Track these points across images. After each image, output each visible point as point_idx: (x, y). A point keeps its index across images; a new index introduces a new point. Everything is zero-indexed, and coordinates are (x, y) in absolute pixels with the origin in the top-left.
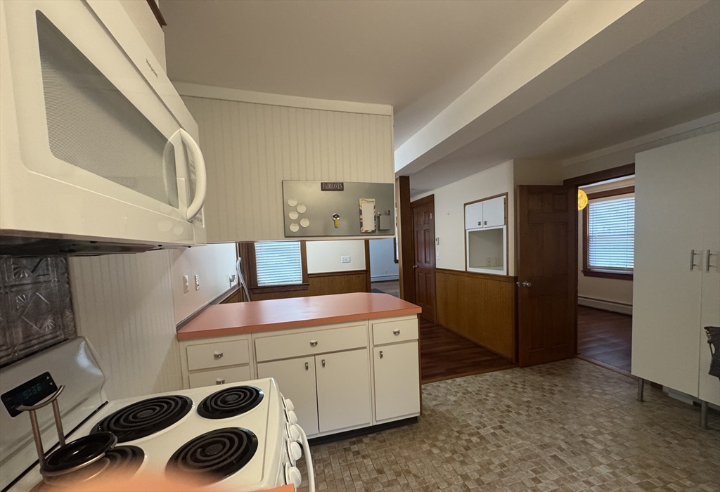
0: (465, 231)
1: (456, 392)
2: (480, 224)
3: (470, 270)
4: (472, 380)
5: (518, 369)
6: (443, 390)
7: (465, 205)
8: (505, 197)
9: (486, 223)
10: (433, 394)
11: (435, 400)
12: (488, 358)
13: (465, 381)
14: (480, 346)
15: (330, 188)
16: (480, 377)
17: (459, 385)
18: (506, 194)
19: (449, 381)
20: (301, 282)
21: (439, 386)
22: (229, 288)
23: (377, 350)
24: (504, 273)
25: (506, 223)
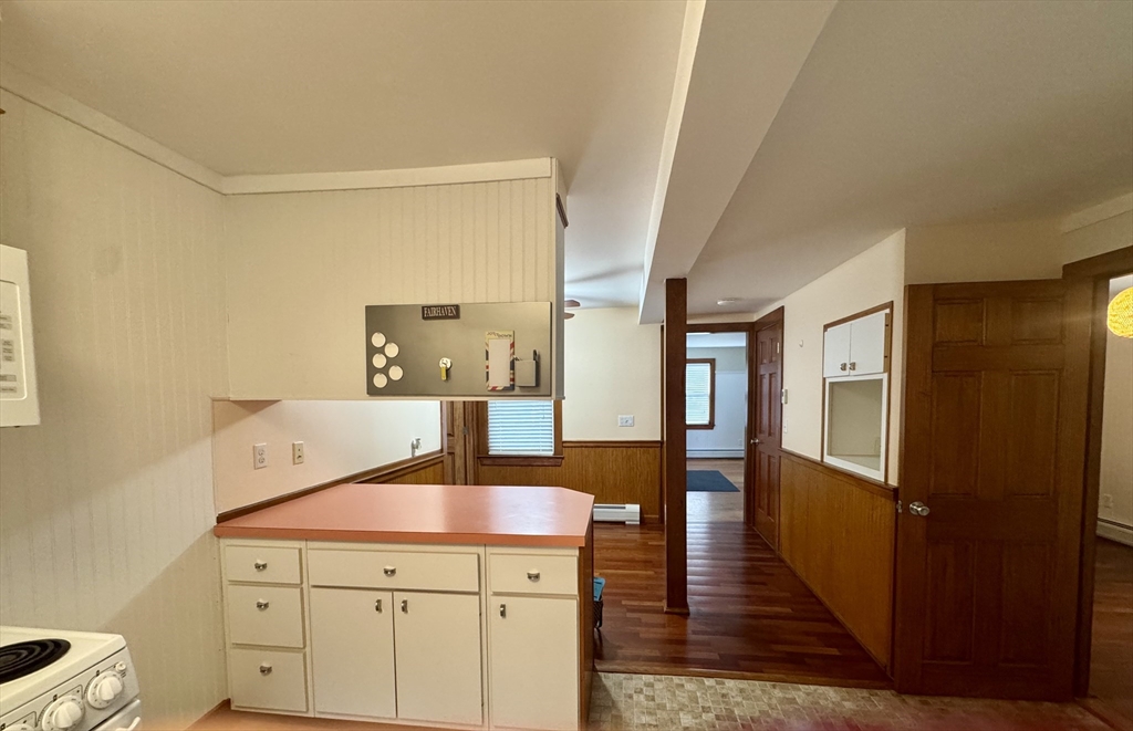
0: (824, 379)
1: (706, 710)
2: (844, 367)
3: (829, 460)
4: (759, 692)
5: (887, 693)
6: (682, 697)
7: (826, 327)
8: (888, 311)
9: (853, 366)
10: (658, 701)
11: (650, 713)
12: (834, 651)
13: (742, 691)
14: (835, 621)
15: (435, 314)
16: (782, 688)
17: (724, 696)
18: (891, 305)
19: (709, 682)
20: (551, 454)
21: (683, 686)
22: (410, 456)
23: (496, 602)
24: (879, 476)
25: (888, 368)
